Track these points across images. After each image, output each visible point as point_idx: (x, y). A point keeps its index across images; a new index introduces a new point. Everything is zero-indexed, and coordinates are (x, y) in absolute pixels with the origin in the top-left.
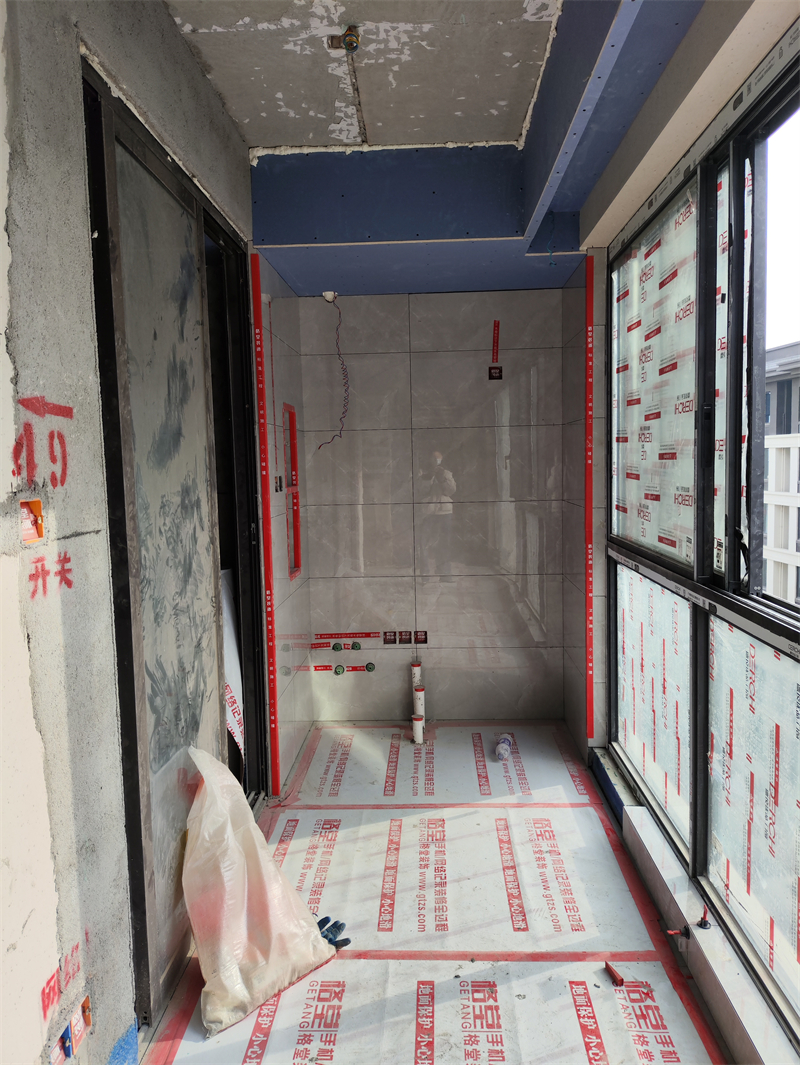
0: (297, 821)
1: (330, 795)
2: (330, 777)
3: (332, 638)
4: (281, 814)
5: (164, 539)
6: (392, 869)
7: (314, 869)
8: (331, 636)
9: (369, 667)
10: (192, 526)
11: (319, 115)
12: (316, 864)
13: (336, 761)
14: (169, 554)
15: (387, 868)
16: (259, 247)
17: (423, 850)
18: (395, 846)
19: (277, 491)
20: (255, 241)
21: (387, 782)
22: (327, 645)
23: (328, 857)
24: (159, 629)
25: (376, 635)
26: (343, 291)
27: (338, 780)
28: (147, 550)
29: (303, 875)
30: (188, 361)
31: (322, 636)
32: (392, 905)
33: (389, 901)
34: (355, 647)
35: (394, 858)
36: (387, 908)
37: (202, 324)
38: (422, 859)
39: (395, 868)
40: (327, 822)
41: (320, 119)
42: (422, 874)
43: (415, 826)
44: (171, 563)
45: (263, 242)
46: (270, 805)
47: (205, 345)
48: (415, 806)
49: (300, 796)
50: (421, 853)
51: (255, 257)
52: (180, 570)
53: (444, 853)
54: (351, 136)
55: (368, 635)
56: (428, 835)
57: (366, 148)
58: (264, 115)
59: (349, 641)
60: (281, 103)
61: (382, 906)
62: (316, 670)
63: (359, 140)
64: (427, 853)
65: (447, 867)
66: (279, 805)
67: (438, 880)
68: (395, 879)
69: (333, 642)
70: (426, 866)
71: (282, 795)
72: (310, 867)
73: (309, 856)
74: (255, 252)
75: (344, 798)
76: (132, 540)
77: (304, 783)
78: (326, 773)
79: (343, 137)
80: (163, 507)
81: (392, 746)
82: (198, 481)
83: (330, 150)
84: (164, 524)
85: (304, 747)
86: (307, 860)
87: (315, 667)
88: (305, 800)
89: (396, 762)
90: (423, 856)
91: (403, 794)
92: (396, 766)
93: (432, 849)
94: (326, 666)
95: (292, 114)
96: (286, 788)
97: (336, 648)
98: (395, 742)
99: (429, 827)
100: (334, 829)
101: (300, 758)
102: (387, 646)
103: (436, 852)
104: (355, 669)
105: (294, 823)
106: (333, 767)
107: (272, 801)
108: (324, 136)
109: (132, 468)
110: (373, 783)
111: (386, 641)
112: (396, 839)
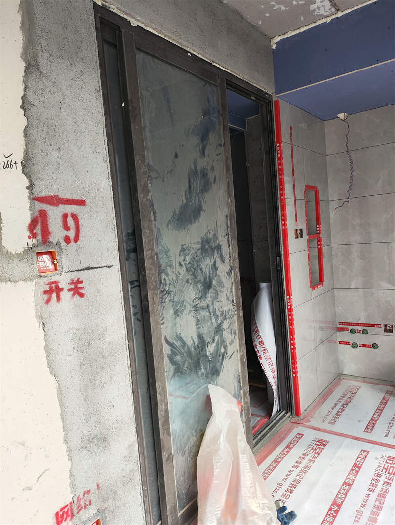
0: (303, 435)
1: (330, 423)
2: (335, 411)
3: (349, 325)
4: (295, 428)
5: (184, 268)
6: (348, 484)
7: (299, 469)
8: (349, 324)
9: (375, 346)
10: (212, 261)
11: (300, 3)
12: (301, 467)
13: (343, 402)
14: (189, 276)
15: (345, 483)
16: (278, 95)
17: (375, 478)
18: (357, 469)
19: (297, 237)
20: (276, 93)
21: (370, 423)
22: (347, 329)
23: (310, 464)
24: (178, 319)
25: (379, 326)
26: (350, 112)
27: (338, 414)
28: (167, 275)
29: (291, 471)
30: (209, 168)
31: (343, 324)
32: (337, 512)
33: (336, 508)
34: (365, 332)
35: (352, 477)
36: (333, 512)
37: (224, 145)
38: (372, 484)
39: (350, 485)
40: (320, 441)
41: (302, 5)
42: (368, 495)
43: (376, 459)
44: (190, 281)
45: (281, 92)
46: (292, 421)
47: (227, 158)
48: (382, 444)
49: (311, 420)
50: (373, 479)
51: (277, 102)
52: (199, 286)
53: (390, 484)
54: (327, 9)
55: (373, 326)
56: (384, 468)
57: (340, 14)
58: (267, 15)
59: (361, 328)
60: (273, 3)
61: (330, 509)
62: (340, 343)
63: (333, 10)
64: (378, 481)
65: (388, 496)
66: (296, 423)
67: (377, 503)
68: (347, 494)
69: (350, 328)
70: (373, 490)
71: (301, 417)
72: (297, 467)
73: (300, 460)
74: (276, 99)
75: (337, 428)
76: (150, 269)
77: (317, 412)
78: (333, 409)
79: (322, 12)
80: (183, 250)
81: (383, 399)
82: (219, 235)
83: (317, 24)
84: (184, 260)
85: (327, 389)
86: (297, 462)
87: (340, 342)
88: (313, 423)
89: (382, 410)
90: (374, 482)
91: (377, 434)
92: (381, 413)
93: (383, 479)
94: (346, 342)
95: (283, 8)
96: (306, 412)
97: (352, 331)
98: (387, 397)
99: (386, 463)
100: (322, 447)
101: (321, 396)
102: (386, 333)
103: (385, 482)
104: (365, 346)
105: (300, 436)
106: (339, 405)
107: (294, 419)
108: (310, 16)
109: (151, 230)
110: (360, 422)
111: (386, 331)
112: (359, 464)
